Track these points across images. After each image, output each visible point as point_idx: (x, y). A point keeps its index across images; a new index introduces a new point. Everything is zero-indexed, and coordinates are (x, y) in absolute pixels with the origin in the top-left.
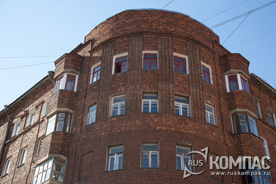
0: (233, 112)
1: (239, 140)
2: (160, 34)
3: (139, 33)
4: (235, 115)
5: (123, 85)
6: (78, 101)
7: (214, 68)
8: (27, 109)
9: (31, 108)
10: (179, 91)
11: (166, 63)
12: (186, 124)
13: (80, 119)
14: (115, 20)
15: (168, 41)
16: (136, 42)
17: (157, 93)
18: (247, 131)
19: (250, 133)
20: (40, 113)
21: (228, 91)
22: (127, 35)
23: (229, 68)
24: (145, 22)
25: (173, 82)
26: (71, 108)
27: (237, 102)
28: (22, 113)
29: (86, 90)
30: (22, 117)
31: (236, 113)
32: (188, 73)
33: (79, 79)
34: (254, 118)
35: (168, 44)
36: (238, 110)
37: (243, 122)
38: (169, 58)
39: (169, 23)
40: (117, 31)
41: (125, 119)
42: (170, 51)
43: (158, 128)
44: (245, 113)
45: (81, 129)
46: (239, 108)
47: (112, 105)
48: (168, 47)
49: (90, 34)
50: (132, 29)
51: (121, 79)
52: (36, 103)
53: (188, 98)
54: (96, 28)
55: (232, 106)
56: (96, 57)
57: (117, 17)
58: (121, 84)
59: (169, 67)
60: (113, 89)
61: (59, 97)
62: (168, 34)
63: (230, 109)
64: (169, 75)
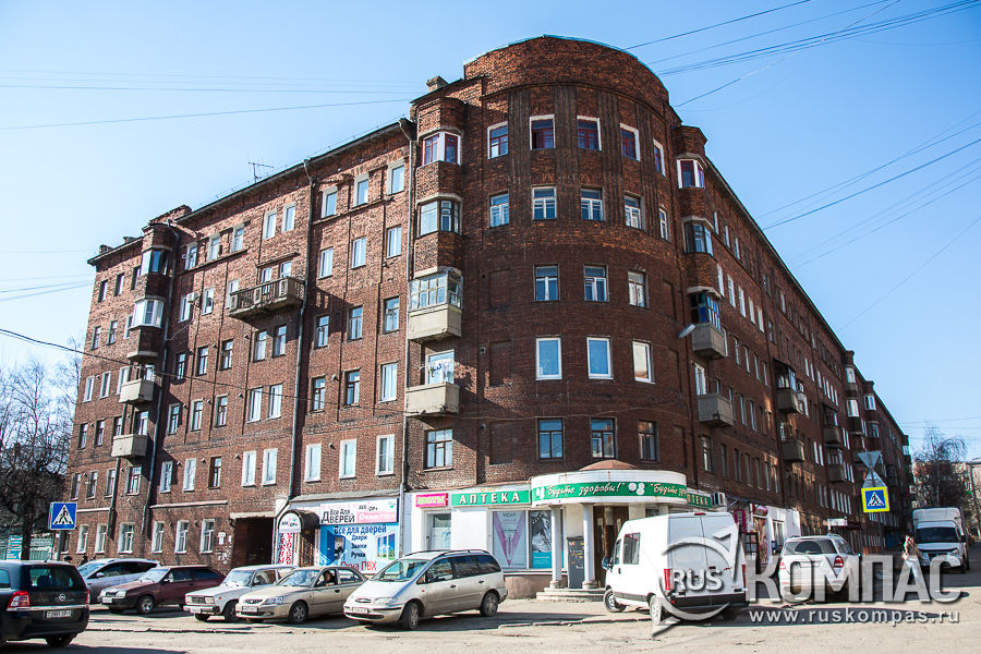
0: (687, 219)
1: (694, 262)
2: (599, 89)
3: (571, 84)
4: (690, 224)
5: (550, 171)
6: (469, 181)
7: (666, 149)
8: (349, 171)
9: (359, 173)
10: (630, 189)
11: (611, 140)
12: (639, 241)
13: (477, 215)
14: (525, 49)
15: (612, 102)
16: (565, 98)
17: (601, 190)
18: (703, 250)
19: (706, 253)
20: (382, 186)
21: (681, 186)
22: (551, 84)
23: (683, 151)
24: (577, 62)
25: (622, 174)
26: (458, 194)
27: (694, 205)
28: (339, 177)
29: (482, 166)
30: (340, 185)
31: (692, 222)
32: (639, 159)
33: (463, 144)
34: (710, 229)
35: (613, 108)
36: (694, 218)
37: (699, 237)
38: (615, 132)
39: (611, 70)
40: (531, 72)
41: (558, 226)
42: (617, 121)
43: (605, 245)
44: (703, 223)
45: (483, 232)
46: (696, 215)
47: (534, 201)
48: (613, 112)
49: (475, 64)
50: (557, 72)
51: (546, 160)
52: (369, 164)
53: (639, 199)
54: (488, 55)
55: (686, 212)
56: (494, 112)
57: (528, 46)
58: (547, 168)
59: (616, 146)
60: (534, 175)
61: (439, 174)
62: (612, 89)
63: (683, 214)
64: (617, 162)
